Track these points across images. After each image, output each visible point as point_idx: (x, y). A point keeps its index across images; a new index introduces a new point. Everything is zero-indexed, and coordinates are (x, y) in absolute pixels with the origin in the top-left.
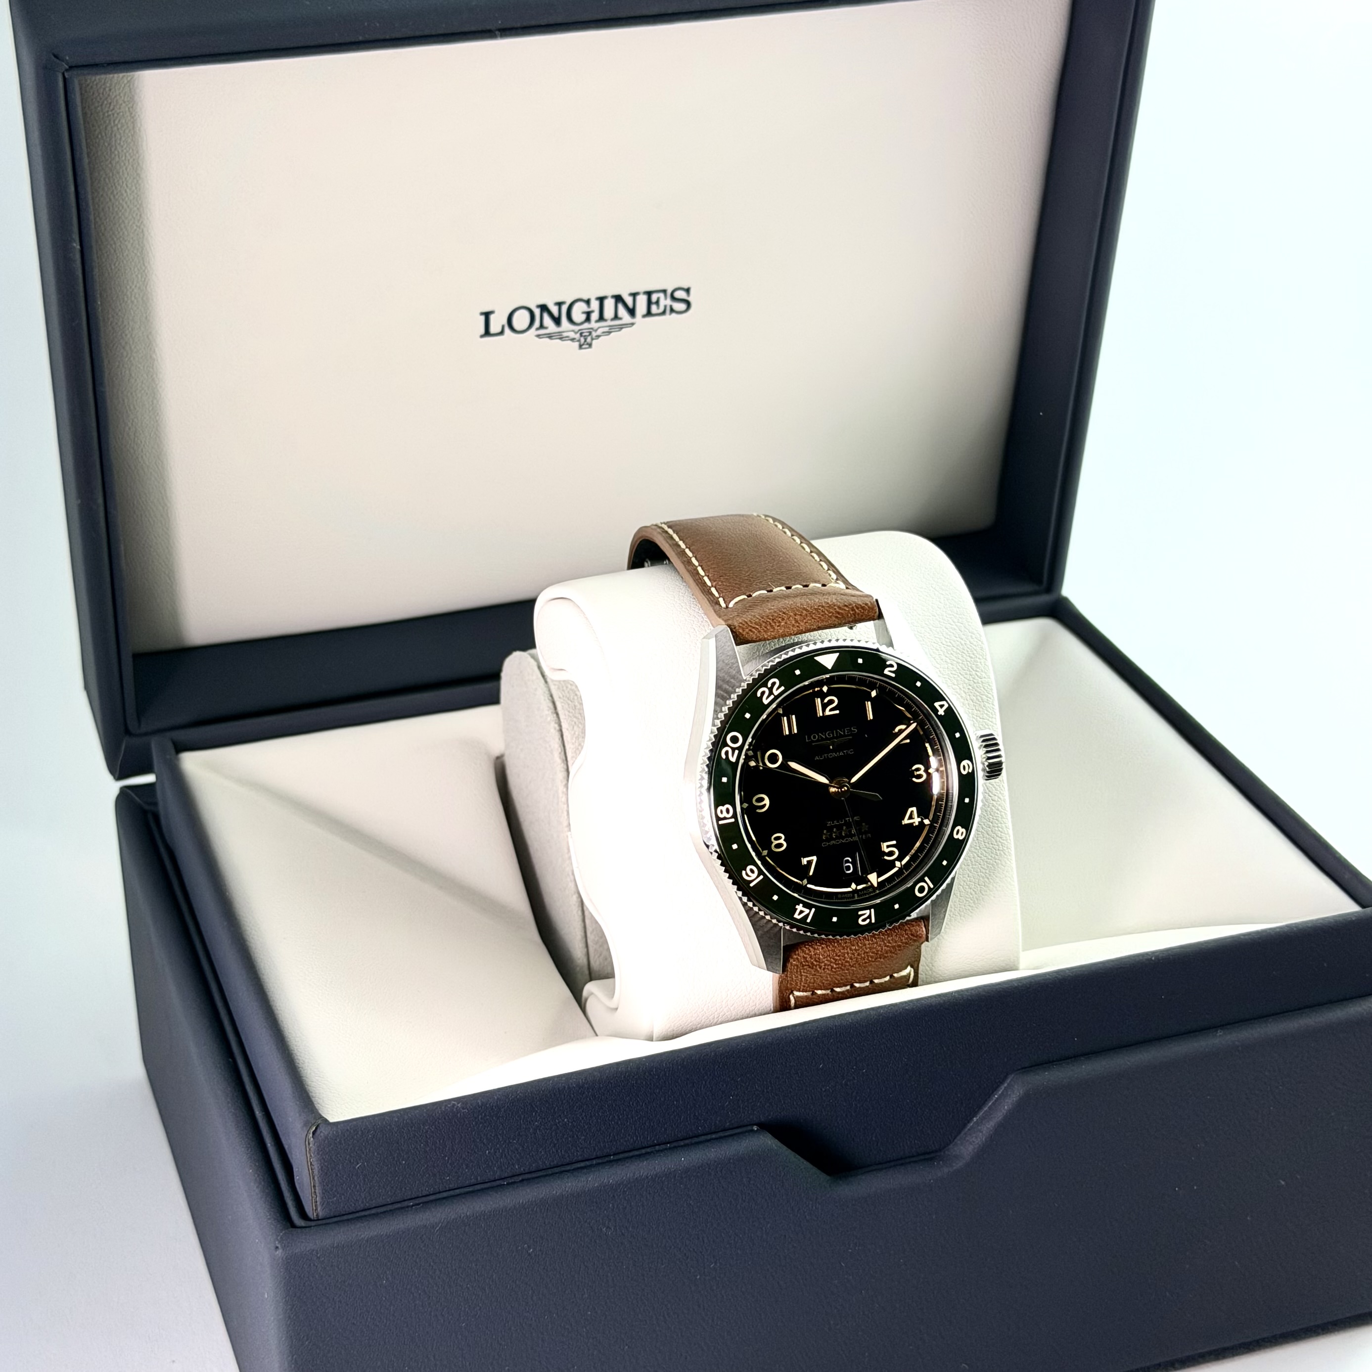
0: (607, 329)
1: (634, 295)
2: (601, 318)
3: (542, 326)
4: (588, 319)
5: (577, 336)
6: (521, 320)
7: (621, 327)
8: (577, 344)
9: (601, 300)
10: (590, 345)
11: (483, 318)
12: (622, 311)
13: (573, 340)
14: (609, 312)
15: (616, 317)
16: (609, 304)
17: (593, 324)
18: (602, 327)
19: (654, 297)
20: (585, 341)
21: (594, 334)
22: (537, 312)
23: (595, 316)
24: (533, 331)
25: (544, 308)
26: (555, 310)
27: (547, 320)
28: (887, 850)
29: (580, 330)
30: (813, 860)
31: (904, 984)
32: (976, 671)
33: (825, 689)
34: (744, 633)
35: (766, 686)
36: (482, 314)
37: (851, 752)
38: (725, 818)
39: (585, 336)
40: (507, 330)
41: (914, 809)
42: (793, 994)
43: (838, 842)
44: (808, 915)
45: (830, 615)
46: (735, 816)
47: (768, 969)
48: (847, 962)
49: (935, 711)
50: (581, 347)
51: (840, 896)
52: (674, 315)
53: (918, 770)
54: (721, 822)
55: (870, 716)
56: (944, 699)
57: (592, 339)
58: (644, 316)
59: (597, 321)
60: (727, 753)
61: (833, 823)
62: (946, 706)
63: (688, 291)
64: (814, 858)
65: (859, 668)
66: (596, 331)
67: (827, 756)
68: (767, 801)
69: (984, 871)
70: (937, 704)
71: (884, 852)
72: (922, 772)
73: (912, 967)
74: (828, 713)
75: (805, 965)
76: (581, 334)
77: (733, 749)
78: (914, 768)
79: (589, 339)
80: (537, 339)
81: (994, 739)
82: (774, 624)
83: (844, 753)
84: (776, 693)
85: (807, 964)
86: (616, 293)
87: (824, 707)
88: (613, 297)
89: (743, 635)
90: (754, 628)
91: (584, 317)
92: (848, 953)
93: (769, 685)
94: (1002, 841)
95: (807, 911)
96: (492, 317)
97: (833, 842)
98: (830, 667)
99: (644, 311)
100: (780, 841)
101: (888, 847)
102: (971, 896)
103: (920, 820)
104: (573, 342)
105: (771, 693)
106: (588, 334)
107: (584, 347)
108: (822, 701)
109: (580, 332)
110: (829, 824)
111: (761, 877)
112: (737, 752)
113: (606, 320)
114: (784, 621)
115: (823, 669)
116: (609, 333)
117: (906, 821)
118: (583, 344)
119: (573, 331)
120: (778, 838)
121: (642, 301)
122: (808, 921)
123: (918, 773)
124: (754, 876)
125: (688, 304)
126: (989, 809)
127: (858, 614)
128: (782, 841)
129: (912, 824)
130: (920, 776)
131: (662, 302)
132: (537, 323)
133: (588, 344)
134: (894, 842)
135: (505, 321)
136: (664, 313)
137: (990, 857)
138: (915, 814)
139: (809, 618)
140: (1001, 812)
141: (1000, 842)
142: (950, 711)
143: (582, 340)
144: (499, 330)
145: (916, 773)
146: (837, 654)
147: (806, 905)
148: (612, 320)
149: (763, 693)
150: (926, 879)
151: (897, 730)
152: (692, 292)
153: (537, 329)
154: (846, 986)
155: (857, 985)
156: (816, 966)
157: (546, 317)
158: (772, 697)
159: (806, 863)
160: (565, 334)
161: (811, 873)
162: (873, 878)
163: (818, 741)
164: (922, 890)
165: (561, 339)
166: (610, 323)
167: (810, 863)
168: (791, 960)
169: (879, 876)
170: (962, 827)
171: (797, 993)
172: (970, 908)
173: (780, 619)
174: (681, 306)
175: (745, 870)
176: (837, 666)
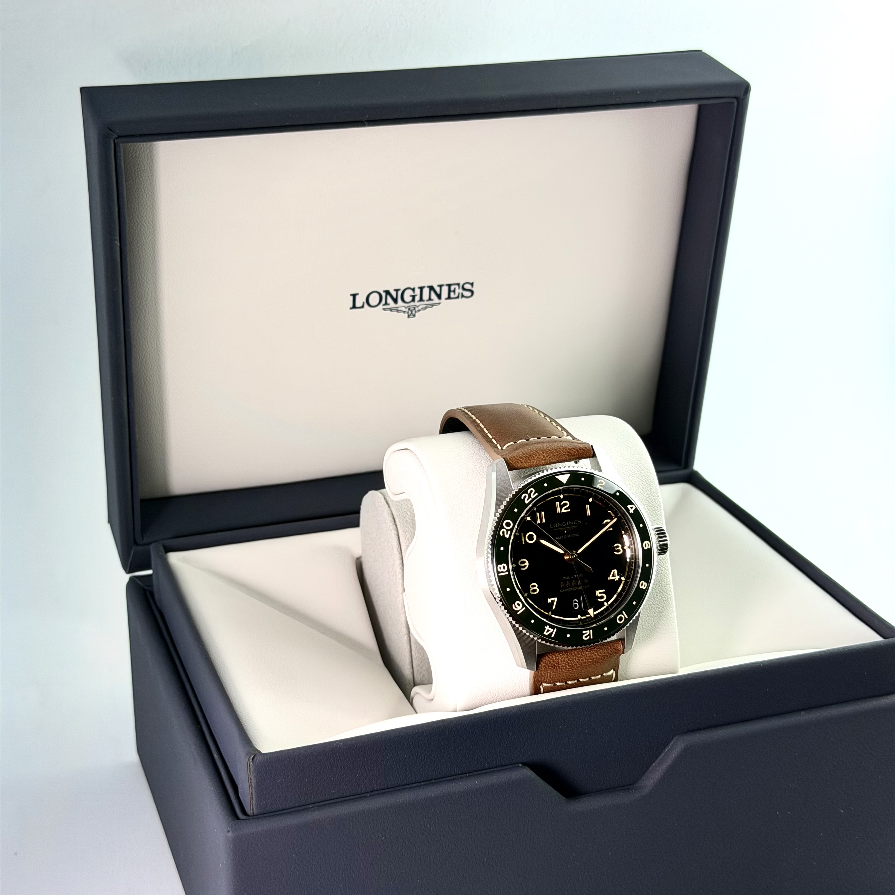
0: (424, 306)
1: (441, 286)
2: (421, 299)
3: (386, 304)
4: (413, 300)
5: (407, 310)
6: (374, 299)
7: (433, 305)
8: (406, 315)
9: (421, 288)
10: (414, 316)
11: (352, 298)
12: (433, 296)
13: (404, 312)
14: (426, 296)
15: (430, 299)
16: (426, 291)
17: (416, 303)
18: (422, 304)
19: (452, 288)
20: (411, 313)
21: (417, 309)
22: (384, 295)
23: (417, 298)
24: (381, 306)
25: (388, 293)
26: (394, 294)
27: (390, 300)
28: (599, 595)
29: (408, 306)
30: (555, 600)
31: (609, 680)
32: (651, 492)
33: (562, 496)
34: (513, 463)
35: (527, 493)
36: (351, 295)
37: (577, 535)
38: (502, 572)
39: (411, 310)
40: (366, 305)
41: (615, 571)
42: (542, 685)
43: (570, 590)
44: (552, 633)
45: (564, 453)
46: (508, 571)
47: (527, 668)
48: (575, 664)
49: (628, 510)
50: (409, 316)
51: (571, 622)
52: (464, 299)
53: (618, 547)
54: (500, 575)
55: (589, 514)
56: (633, 504)
57: (416, 312)
58: (446, 299)
59: (418, 301)
60: (503, 532)
61: (567, 578)
62: (634, 508)
63: (472, 284)
64: (556, 599)
65: (582, 483)
66: (418, 307)
67: (563, 537)
68: (527, 563)
69: (657, 613)
70: (629, 507)
71: (598, 596)
72: (620, 548)
73: (614, 670)
74: (563, 511)
75: (550, 666)
76: (409, 309)
77: (507, 530)
78: (615, 546)
79: (414, 312)
80: (383, 311)
81: (663, 530)
82: (530, 458)
83: (573, 535)
84: (533, 497)
85: (551, 665)
86: (430, 285)
87: (561, 507)
88: (428, 287)
89: (512, 464)
90: (519, 460)
91: (411, 299)
92: (576, 659)
93: (529, 492)
94: (667, 595)
95: (552, 630)
96: (357, 297)
97: (566, 590)
98: (565, 482)
99: (447, 296)
100: (535, 588)
101: (600, 593)
102: (649, 628)
103: (619, 577)
104: (404, 313)
105: (530, 497)
106: (413, 309)
107: (411, 316)
108: (560, 504)
109: (408, 308)
110: (564, 578)
111: (524, 608)
112: (509, 532)
113: (424, 301)
114: (537, 457)
115: (561, 483)
116: (426, 308)
117: (611, 578)
118: (410, 315)
119: (404, 307)
120: (534, 586)
121: (445, 290)
122: (553, 636)
123: (618, 549)
124: (520, 608)
125: (472, 292)
126: (659, 575)
127: (581, 453)
128: (536, 588)
129: (614, 579)
130: (618, 551)
131: (457, 291)
132: (383, 302)
133: (413, 315)
134: (604, 591)
135: (364, 300)
136: (458, 297)
137: (660, 605)
138: (616, 574)
139: (551, 455)
140: (666, 577)
141: (666, 596)
142: (636, 510)
143: (410, 312)
144: (361, 305)
145: (616, 549)
146: (569, 475)
147: (551, 627)
148: (427, 301)
149: (525, 497)
150: (623, 612)
151: (605, 522)
152: (474, 285)
153: (384, 305)
154: (574, 680)
155: (581, 680)
156: (556, 667)
157: (389, 298)
158: (530, 499)
159: (550, 602)
160: (400, 309)
161: (554, 608)
162: (591, 612)
163: (558, 527)
164: (621, 619)
165: (398, 311)
166: (426, 302)
167: (553, 601)
168: (542, 663)
169: (595, 611)
170: (645, 582)
171: (545, 685)
172: (648, 636)
173: (534, 455)
174: (468, 294)
175: (515, 604)
176: (569, 481)
